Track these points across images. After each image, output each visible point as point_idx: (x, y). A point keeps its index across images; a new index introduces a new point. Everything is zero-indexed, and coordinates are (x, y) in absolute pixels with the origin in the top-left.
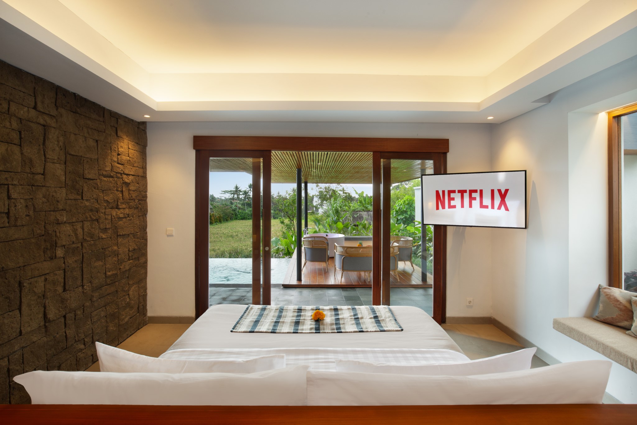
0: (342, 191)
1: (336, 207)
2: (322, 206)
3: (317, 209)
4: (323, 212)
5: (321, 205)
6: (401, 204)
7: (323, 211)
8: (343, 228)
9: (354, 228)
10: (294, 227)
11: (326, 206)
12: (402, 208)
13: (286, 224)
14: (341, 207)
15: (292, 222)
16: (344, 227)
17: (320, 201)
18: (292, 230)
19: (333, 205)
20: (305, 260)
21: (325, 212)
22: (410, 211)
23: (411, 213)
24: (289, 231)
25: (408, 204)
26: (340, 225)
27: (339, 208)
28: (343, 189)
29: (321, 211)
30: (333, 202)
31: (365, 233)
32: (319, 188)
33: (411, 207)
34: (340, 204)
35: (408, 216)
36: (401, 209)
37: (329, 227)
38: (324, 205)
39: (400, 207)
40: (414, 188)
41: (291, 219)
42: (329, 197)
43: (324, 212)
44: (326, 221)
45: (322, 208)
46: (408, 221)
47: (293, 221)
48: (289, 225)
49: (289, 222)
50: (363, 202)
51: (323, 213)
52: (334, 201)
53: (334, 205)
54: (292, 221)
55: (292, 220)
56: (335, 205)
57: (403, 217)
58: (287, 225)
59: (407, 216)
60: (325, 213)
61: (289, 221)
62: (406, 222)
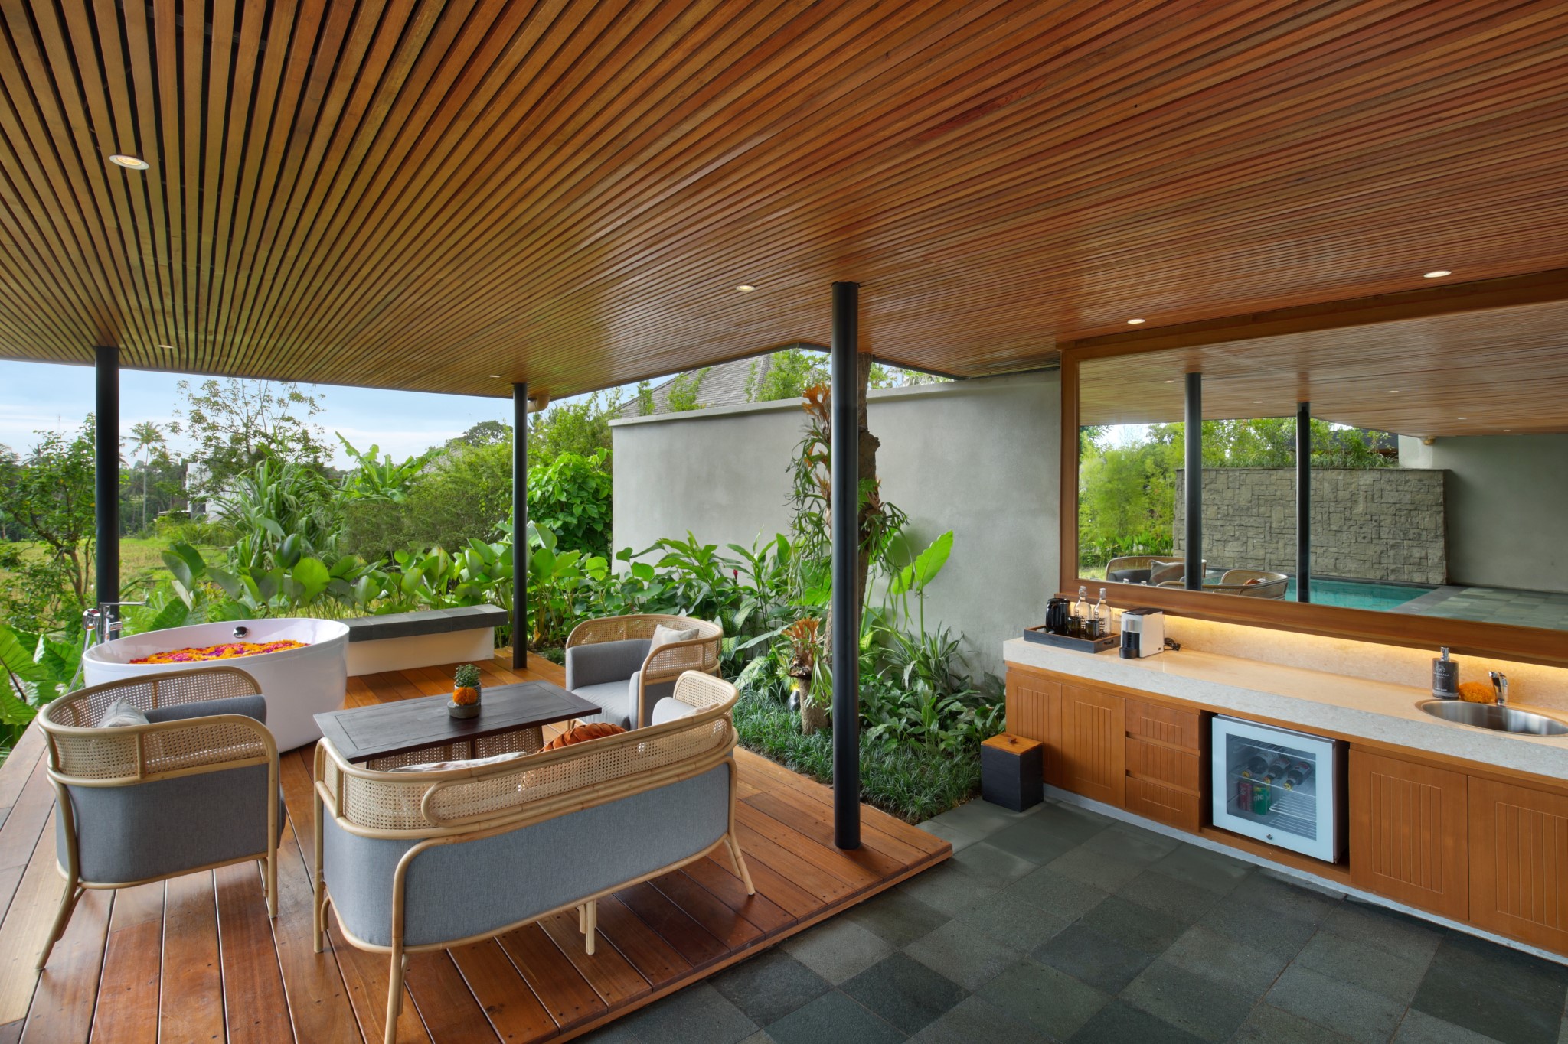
0: (299, 441)
1: (278, 496)
2: (217, 492)
3: (200, 505)
4: (220, 513)
5: (215, 488)
6: (548, 482)
7: (221, 509)
8: (327, 583)
9: (383, 580)
10: (79, 580)
11: (235, 493)
12: (553, 493)
13: (28, 565)
14: (297, 494)
15: (67, 557)
16: (332, 577)
17: (209, 475)
18: (62, 592)
19: (263, 486)
20: (66, 875)
21: (231, 513)
22: (581, 503)
23: (584, 509)
24: (49, 595)
25: (573, 479)
26: (314, 569)
27: (292, 498)
28: (305, 433)
29: (212, 508)
30: (266, 475)
31: (427, 595)
32: (206, 425)
33: (584, 489)
34: (296, 482)
35: (575, 521)
36: (549, 497)
37: (253, 583)
38: (227, 488)
39: (543, 489)
40: (611, 423)
41: (59, 546)
42: (249, 462)
43: (227, 513)
44: (236, 549)
45: (219, 499)
46: (575, 539)
47: (71, 551)
48: (46, 572)
49: (49, 559)
50: (376, 480)
51: (221, 517)
52: (269, 474)
53: (269, 488)
54: (68, 552)
55: (64, 549)
56: (274, 485)
57: (559, 523)
58: (34, 573)
59: (569, 519)
60: (230, 516)
61: (52, 553)
62: (565, 542)
